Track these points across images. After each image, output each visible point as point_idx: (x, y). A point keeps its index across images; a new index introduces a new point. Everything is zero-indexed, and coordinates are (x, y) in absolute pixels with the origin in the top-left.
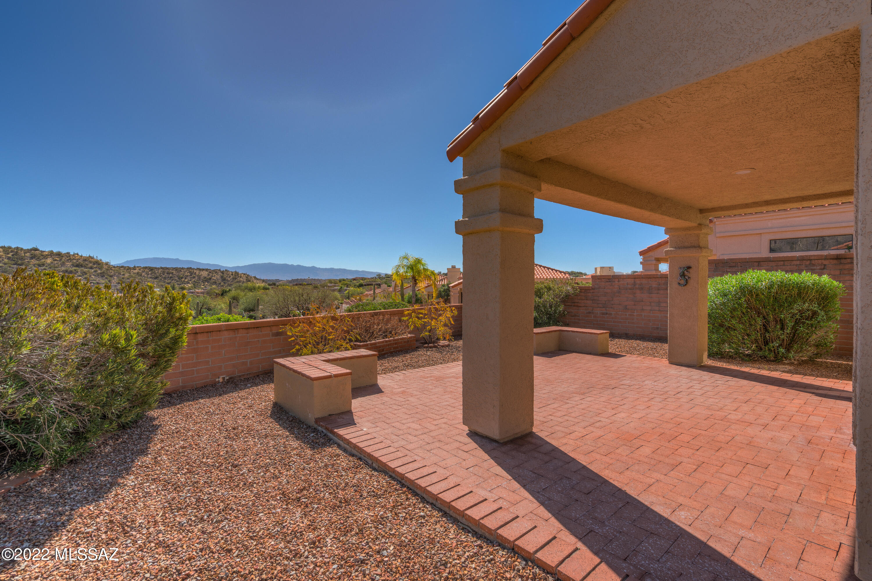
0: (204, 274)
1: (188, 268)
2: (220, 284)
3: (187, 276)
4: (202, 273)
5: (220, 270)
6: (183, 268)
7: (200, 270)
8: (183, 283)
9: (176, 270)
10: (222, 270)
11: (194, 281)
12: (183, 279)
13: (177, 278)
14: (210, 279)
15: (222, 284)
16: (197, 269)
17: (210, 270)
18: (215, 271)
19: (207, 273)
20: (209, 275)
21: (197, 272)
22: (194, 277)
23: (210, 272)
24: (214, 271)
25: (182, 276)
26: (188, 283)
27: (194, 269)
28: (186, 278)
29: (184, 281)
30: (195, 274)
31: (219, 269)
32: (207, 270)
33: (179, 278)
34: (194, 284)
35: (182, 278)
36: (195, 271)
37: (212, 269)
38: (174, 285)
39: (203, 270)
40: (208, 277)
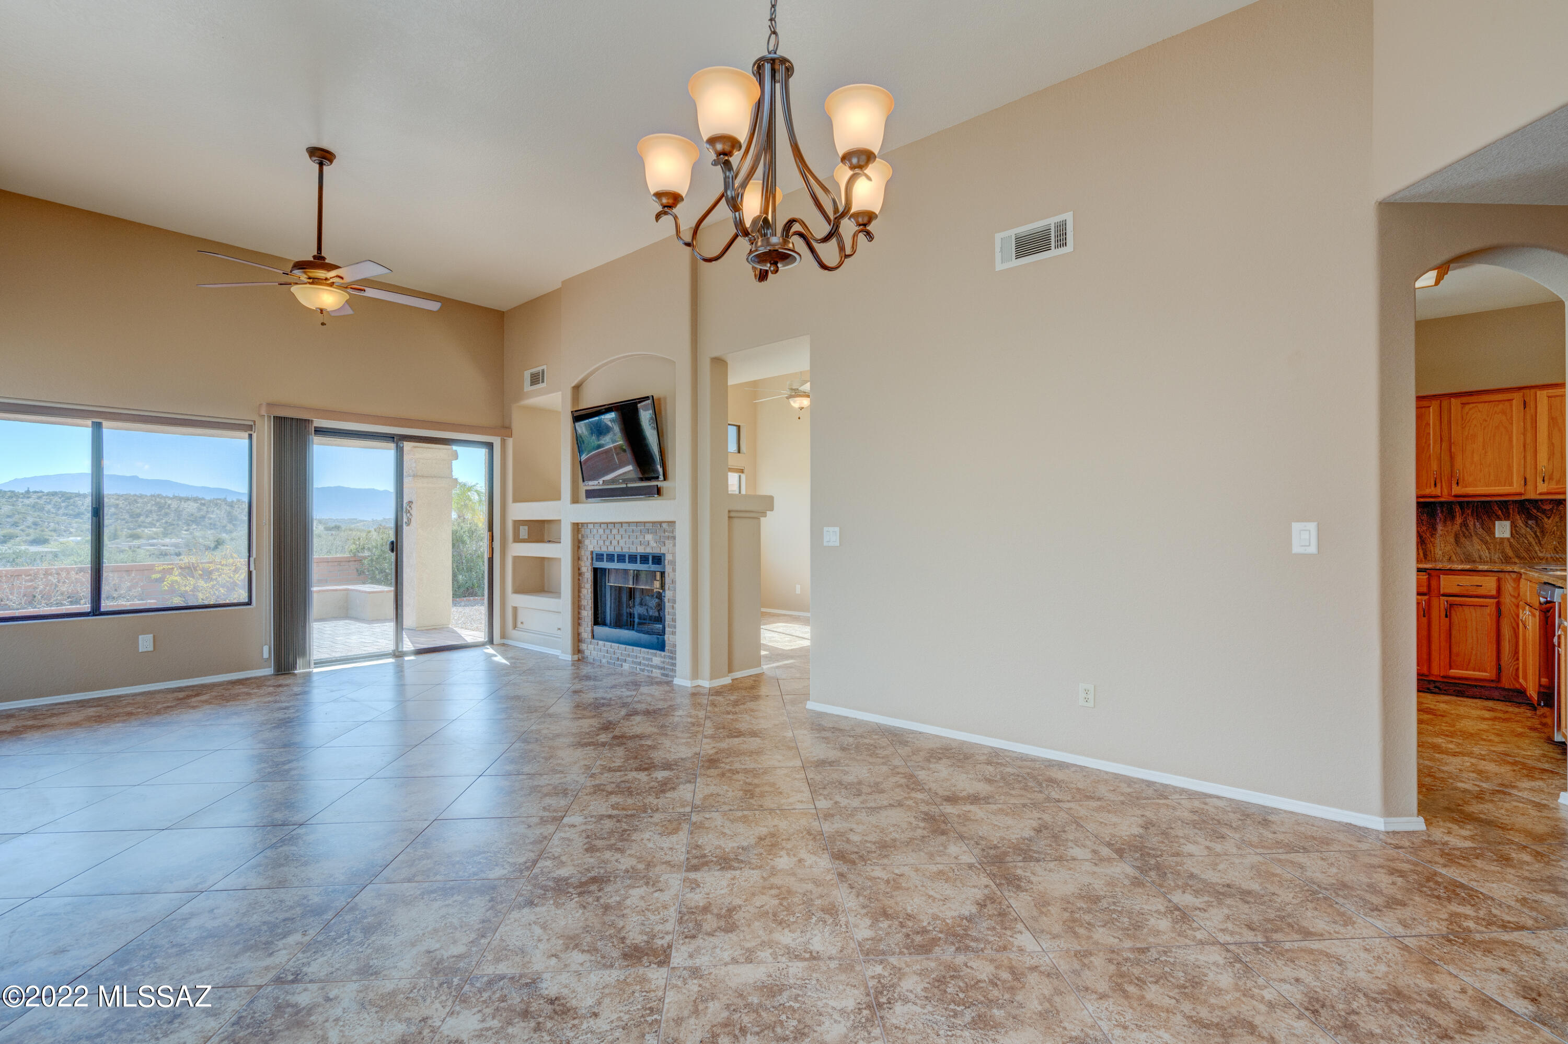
0: (191, 507)
1: (152, 496)
2: (224, 527)
3: (151, 512)
4: (184, 505)
5: (225, 500)
6: (141, 496)
7: (181, 499)
8: (140, 526)
9: (126, 500)
10: (229, 500)
11: (166, 523)
12: (142, 518)
13: (127, 516)
14: (203, 517)
15: (228, 528)
16: (175, 497)
17: (203, 499)
18: (216, 503)
19: (196, 505)
20: (199, 510)
21: (174, 504)
22: (166, 514)
23: (204, 505)
24: (210, 501)
25: (138, 511)
26: (152, 525)
27: (165, 498)
28: (147, 516)
29: (143, 522)
30: (169, 506)
31: (223, 497)
32: (196, 500)
33: (131, 516)
34: (165, 528)
35: (139, 515)
36: (169, 502)
37: (208, 498)
38: (116, 530)
39: (187, 499)
40: (199, 515)
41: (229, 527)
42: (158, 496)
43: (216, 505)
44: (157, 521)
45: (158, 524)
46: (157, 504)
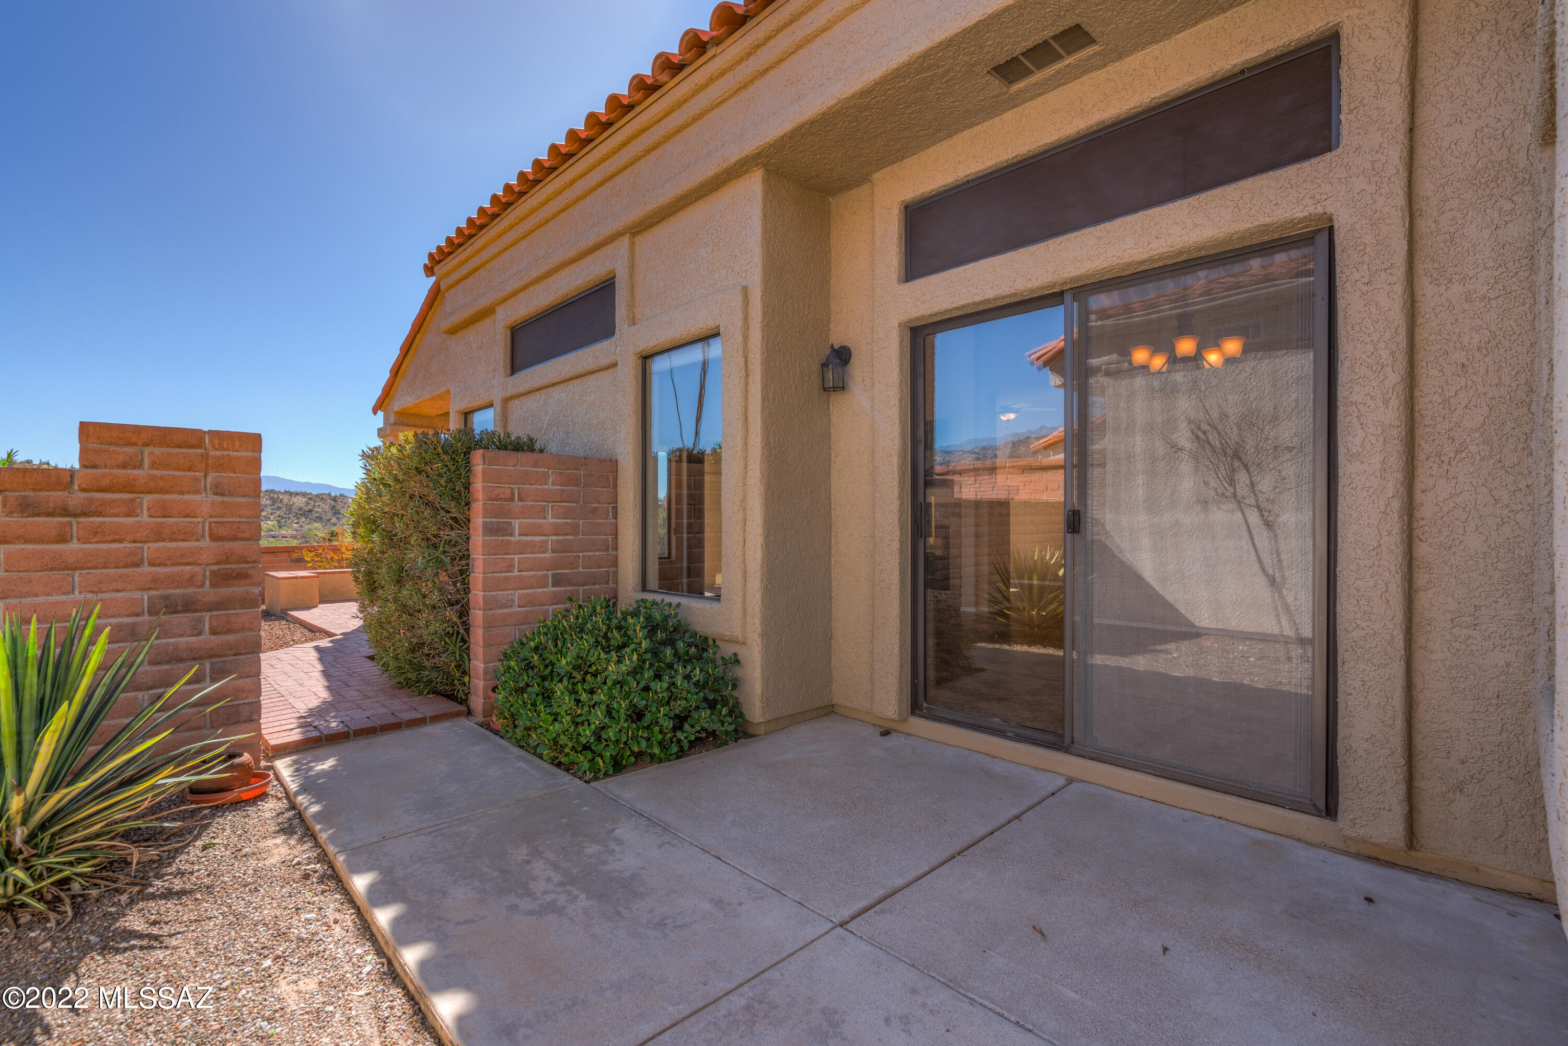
0: (299, 501)
2: (329, 520)
4: (295, 499)
5: (329, 495)
7: (292, 494)
10: (333, 495)
11: (279, 516)
14: (311, 511)
16: (286, 492)
17: (311, 494)
18: (321, 497)
19: (304, 500)
20: (307, 504)
21: (286, 499)
22: (279, 508)
23: (311, 499)
24: (317, 496)
26: (267, 518)
27: (279, 492)
28: (263, 510)
31: (327, 492)
32: (304, 495)
34: (279, 521)
37: (314, 493)
39: (297, 494)
40: (306, 508)
41: (334, 520)
42: (272, 491)
43: (322, 499)
44: (272, 514)
45: (272, 517)
46: (271, 498)
